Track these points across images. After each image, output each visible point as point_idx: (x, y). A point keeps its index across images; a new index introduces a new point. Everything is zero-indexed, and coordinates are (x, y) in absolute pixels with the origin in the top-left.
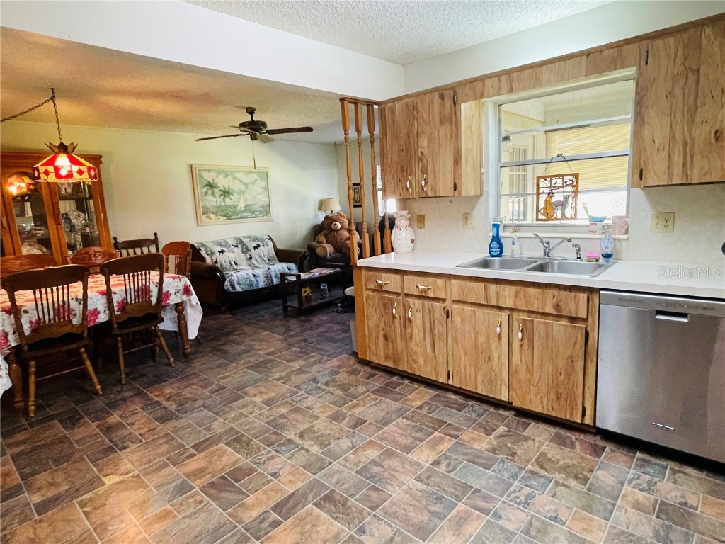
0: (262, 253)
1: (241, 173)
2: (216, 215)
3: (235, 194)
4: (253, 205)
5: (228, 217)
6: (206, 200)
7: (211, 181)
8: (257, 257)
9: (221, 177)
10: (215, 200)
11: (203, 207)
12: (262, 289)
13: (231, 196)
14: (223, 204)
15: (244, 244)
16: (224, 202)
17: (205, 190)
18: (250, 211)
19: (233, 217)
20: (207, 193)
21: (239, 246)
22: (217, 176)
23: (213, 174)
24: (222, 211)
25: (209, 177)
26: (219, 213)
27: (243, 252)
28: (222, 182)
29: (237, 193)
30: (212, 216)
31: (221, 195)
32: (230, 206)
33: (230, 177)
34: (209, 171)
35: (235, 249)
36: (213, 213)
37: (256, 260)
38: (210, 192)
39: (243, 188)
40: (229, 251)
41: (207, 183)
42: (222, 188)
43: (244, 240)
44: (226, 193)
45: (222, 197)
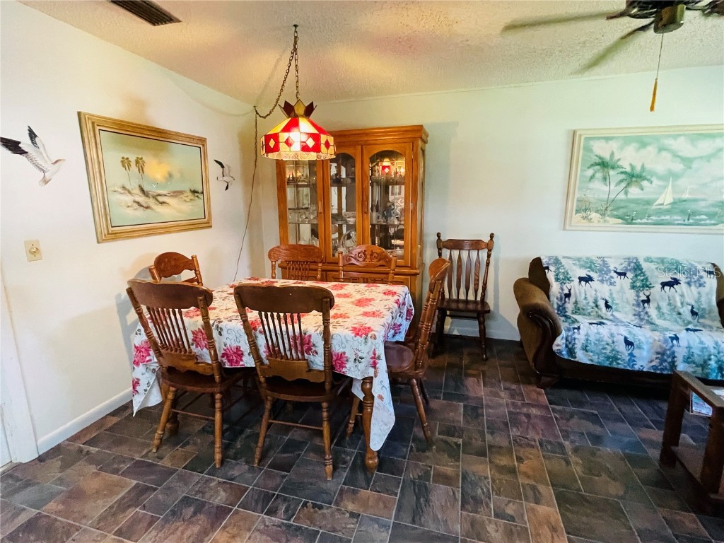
0: (678, 299)
1: (682, 139)
2: (603, 215)
3: (654, 179)
4: (695, 200)
5: (628, 220)
6: (588, 189)
7: (607, 156)
8: (664, 305)
9: (631, 149)
10: (607, 189)
11: (578, 201)
12: (640, 373)
13: (645, 183)
14: (622, 196)
15: (643, 273)
16: (626, 193)
17: (590, 172)
18: (683, 212)
19: (639, 221)
20: (592, 177)
21: (630, 275)
22: (621, 148)
23: (614, 145)
24: (618, 209)
25: (602, 150)
26: (609, 213)
27: (633, 287)
28: (629, 158)
29: (660, 178)
30: (594, 215)
31: (622, 181)
32: (636, 201)
33: (651, 149)
34: (607, 139)
35: (617, 278)
36: (597, 211)
37: (659, 308)
38: (599, 175)
39: (678, 167)
40: (602, 281)
41: (598, 160)
42: (628, 169)
43: (645, 265)
44: (633, 177)
45: (623, 185)
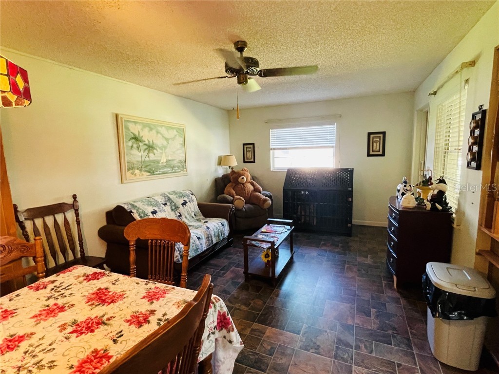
0: (189, 210)
1: (163, 128)
2: (141, 170)
3: (158, 149)
4: (173, 160)
5: (152, 172)
6: (131, 154)
7: (137, 134)
8: (186, 215)
9: (147, 130)
10: (140, 154)
11: (128, 162)
12: (205, 251)
13: (155, 151)
14: (147, 159)
15: (173, 202)
16: (149, 157)
17: (130, 144)
18: (170, 166)
19: (156, 173)
20: (132, 147)
21: (168, 204)
22: (142, 130)
23: (139, 127)
24: (146, 167)
25: (135, 129)
26: (143, 169)
27: (172, 210)
28: (147, 136)
29: (160, 148)
30: (137, 172)
31: (145, 150)
32: (154, 162)
33: (154, 131)
34: (135, 123)
35: (165, 208)
36: (138, 169)
37: (186, 217)
38: (135, 146)
39: (165, 143)
40: (160, 211)
41: (133, 136)
42: (147, 143)
43: (171, 197)
44: (150, 148)
45: (147, 152)
